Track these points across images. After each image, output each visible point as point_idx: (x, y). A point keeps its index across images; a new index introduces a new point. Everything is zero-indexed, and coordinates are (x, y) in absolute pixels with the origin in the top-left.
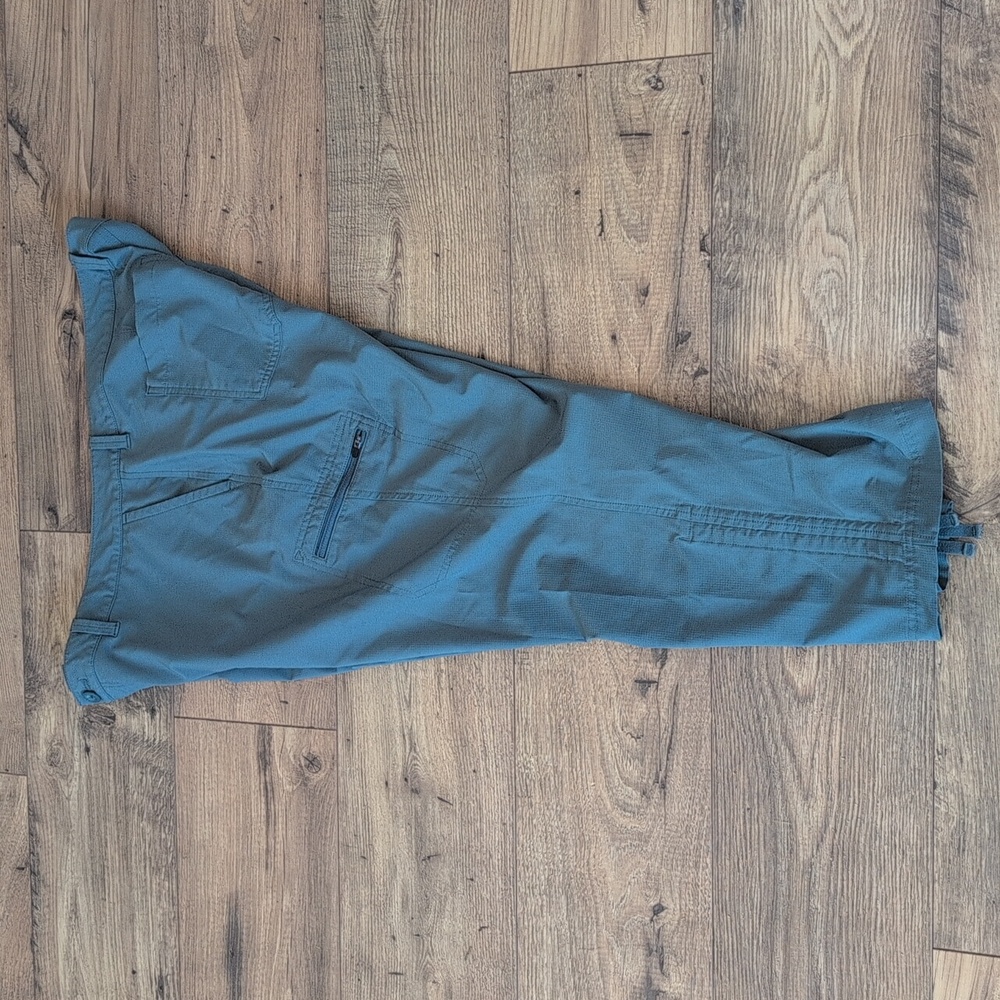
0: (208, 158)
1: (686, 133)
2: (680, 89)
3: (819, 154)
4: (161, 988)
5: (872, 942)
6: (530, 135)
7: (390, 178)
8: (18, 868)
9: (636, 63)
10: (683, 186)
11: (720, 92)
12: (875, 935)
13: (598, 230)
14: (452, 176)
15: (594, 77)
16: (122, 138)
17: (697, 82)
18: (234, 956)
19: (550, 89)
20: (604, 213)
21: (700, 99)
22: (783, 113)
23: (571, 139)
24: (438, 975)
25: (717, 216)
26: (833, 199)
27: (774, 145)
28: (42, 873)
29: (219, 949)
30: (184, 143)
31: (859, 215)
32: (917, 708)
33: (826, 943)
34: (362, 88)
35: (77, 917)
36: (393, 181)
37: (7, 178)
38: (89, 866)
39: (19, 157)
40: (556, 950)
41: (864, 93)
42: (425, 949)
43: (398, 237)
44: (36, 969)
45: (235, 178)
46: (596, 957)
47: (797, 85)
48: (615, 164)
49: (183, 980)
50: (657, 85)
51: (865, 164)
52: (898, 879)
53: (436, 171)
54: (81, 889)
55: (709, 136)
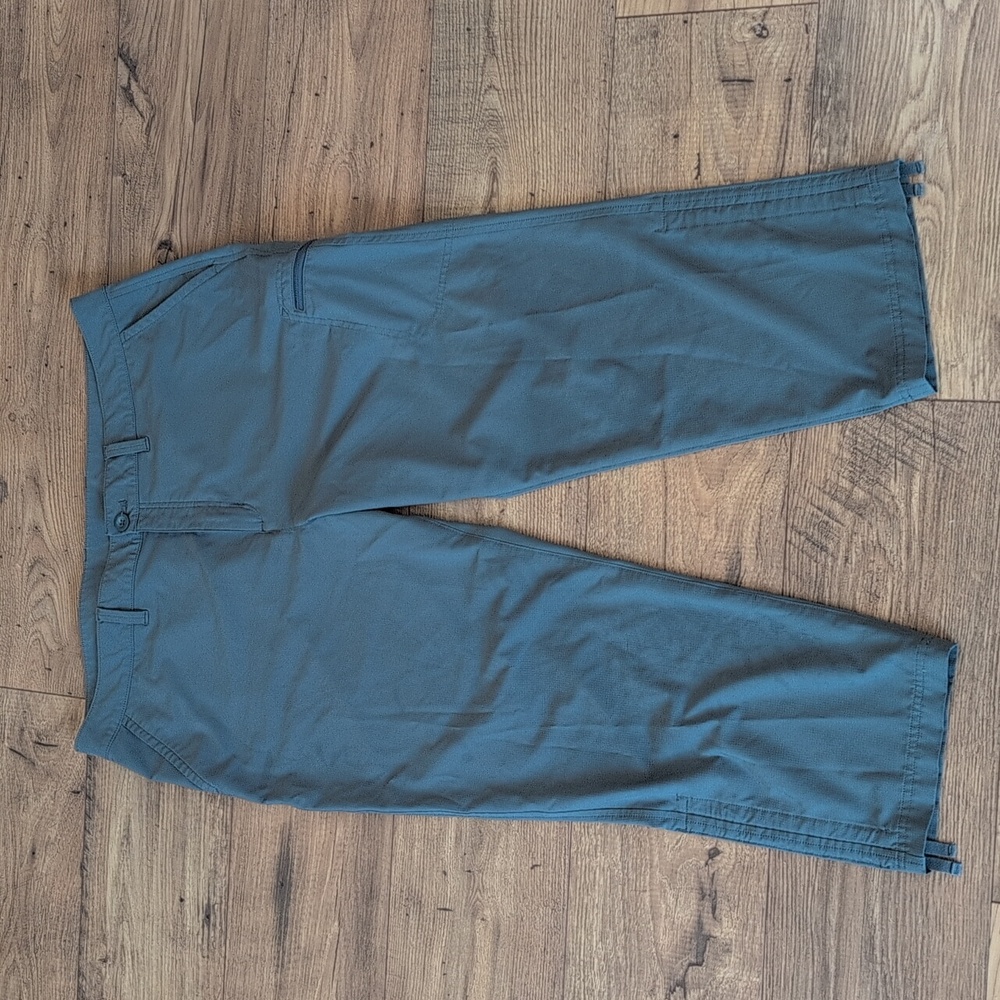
0: (313, 94)
1: (789, 80)
2: (784, 37)
3: (920, 103)
4: (208, 917)
5: (930, 893)
6: (632, 79)
7: (491, 118)
8: (74, 792)
9: (742, 11)
10: (782, 132)
11: (824, 42)
12: (933, 886)
13: (695, 174)
14: (552, 118)
15: (700, 24)
16: (230, 73)
17: (802, 30)
18: (283, 887)
19: (655, 35)
20: (701, 157)
21: (804, 48)
22: (886, 63)
23: (673, 83)
24: (487, 912)
25: (815, 162)
26: (931, 149)
27: (876, 94)
28: (97, 797)
29: (270, 879)
30: (290, 81)
31: (957, 164)
32: (988, 658)
33: (883, 893)
34: (468, 29)
35: (128, 843)
36: (494, 121)
37: (114, 110)
38: (145, 792)
39: (127, 90)
40: (608, 890)
41: (968, 45)
42: (476, 886)
43: (494, 176)
44: (84, 893)
45: (337, 115)
46: (648, 899)
47: (902, 37)
48: (715, 110)
49: (230, 910)
50: (762, 33)
51: (965, 115)
52: (960, 830)
53: (537, 112)
54: (135, 815)
55: (811, 84)
